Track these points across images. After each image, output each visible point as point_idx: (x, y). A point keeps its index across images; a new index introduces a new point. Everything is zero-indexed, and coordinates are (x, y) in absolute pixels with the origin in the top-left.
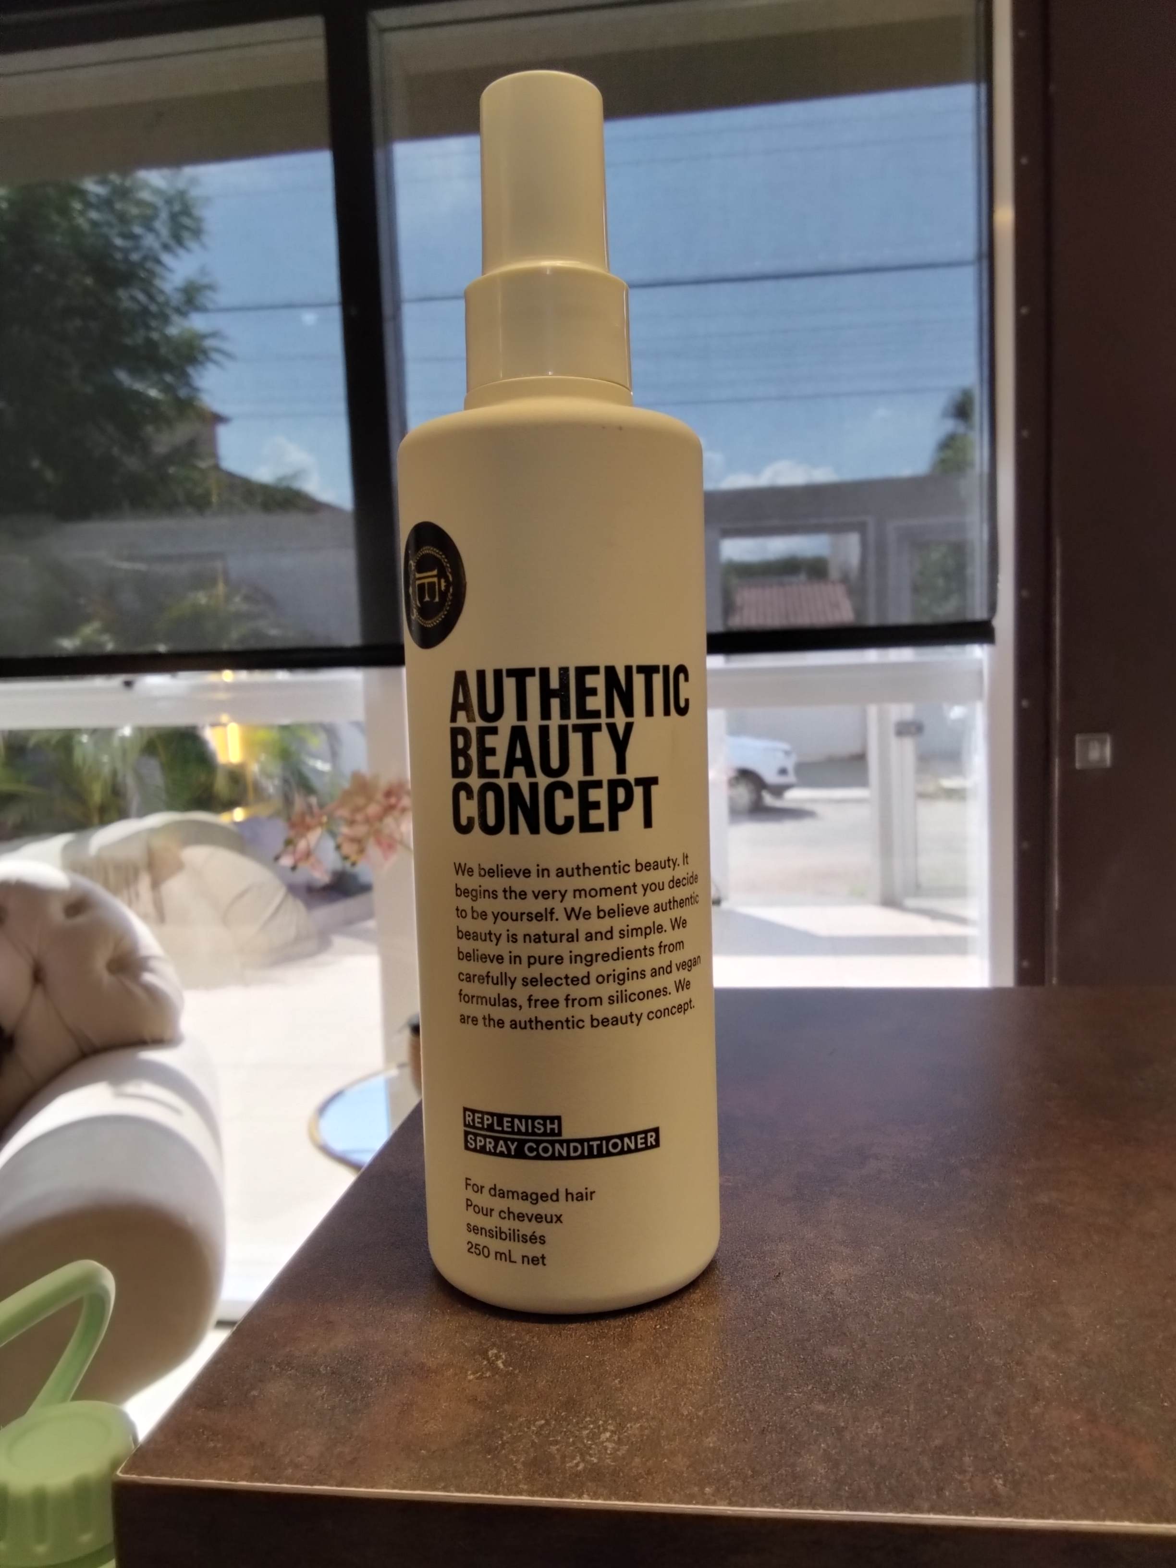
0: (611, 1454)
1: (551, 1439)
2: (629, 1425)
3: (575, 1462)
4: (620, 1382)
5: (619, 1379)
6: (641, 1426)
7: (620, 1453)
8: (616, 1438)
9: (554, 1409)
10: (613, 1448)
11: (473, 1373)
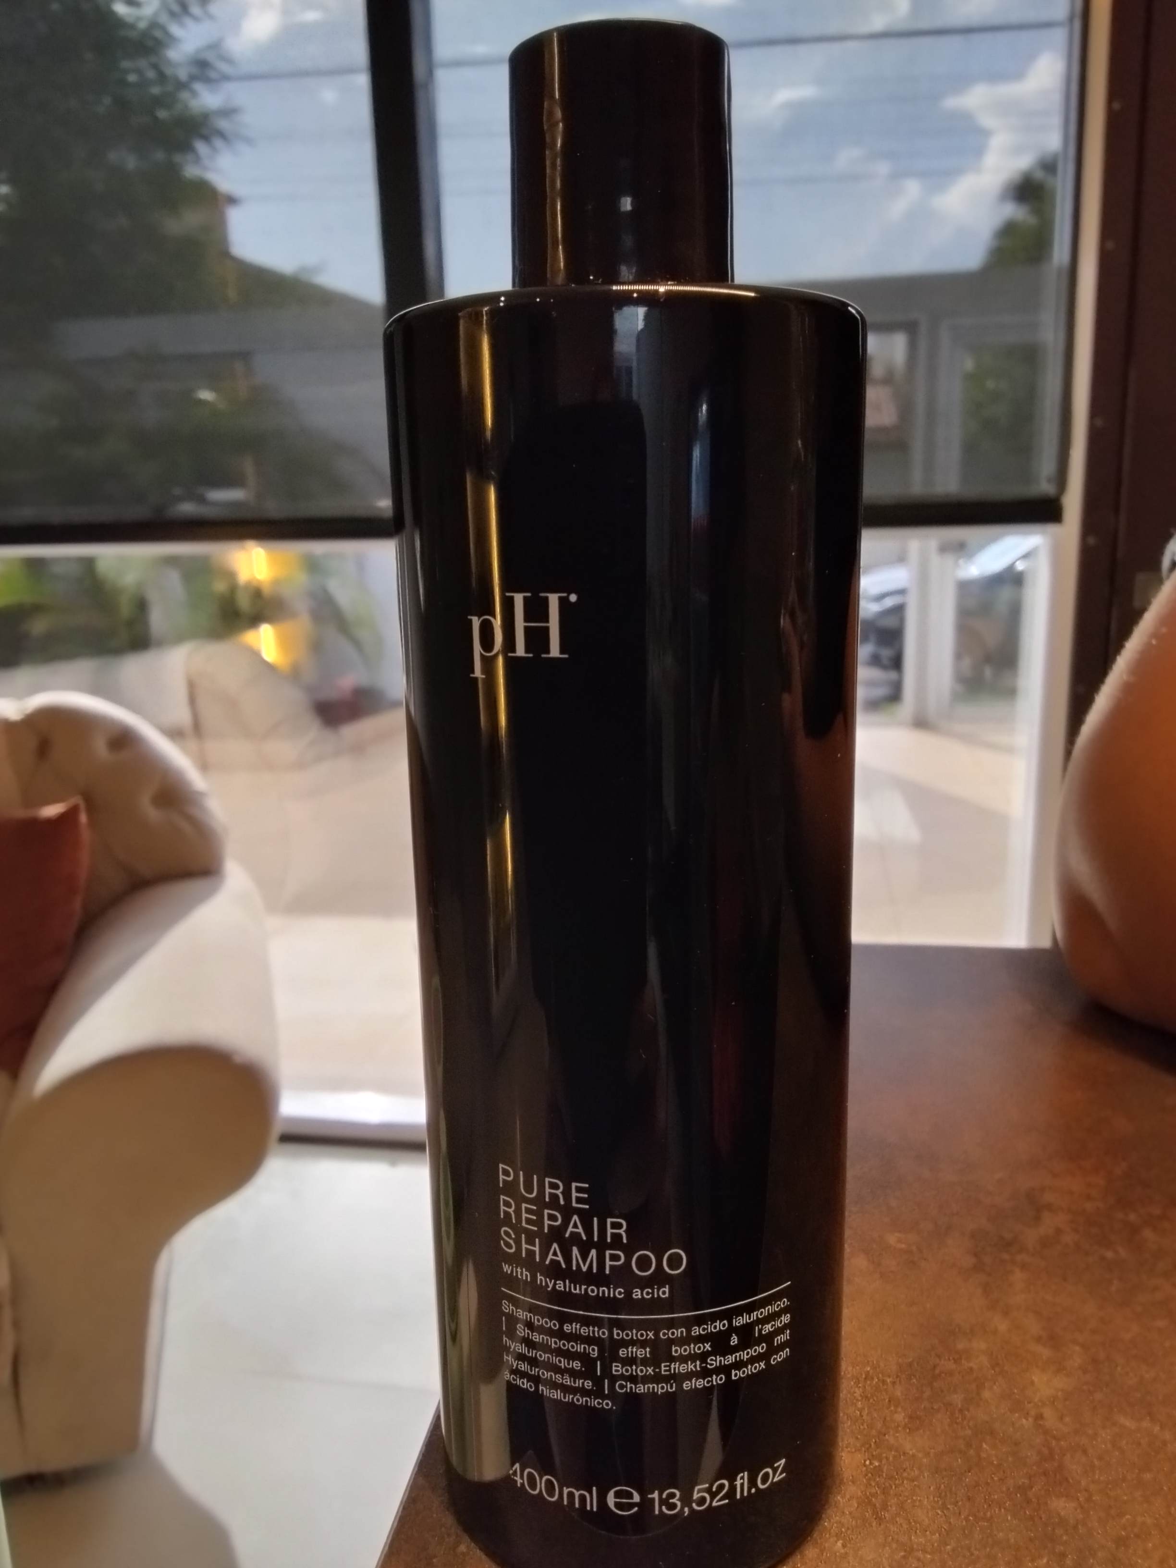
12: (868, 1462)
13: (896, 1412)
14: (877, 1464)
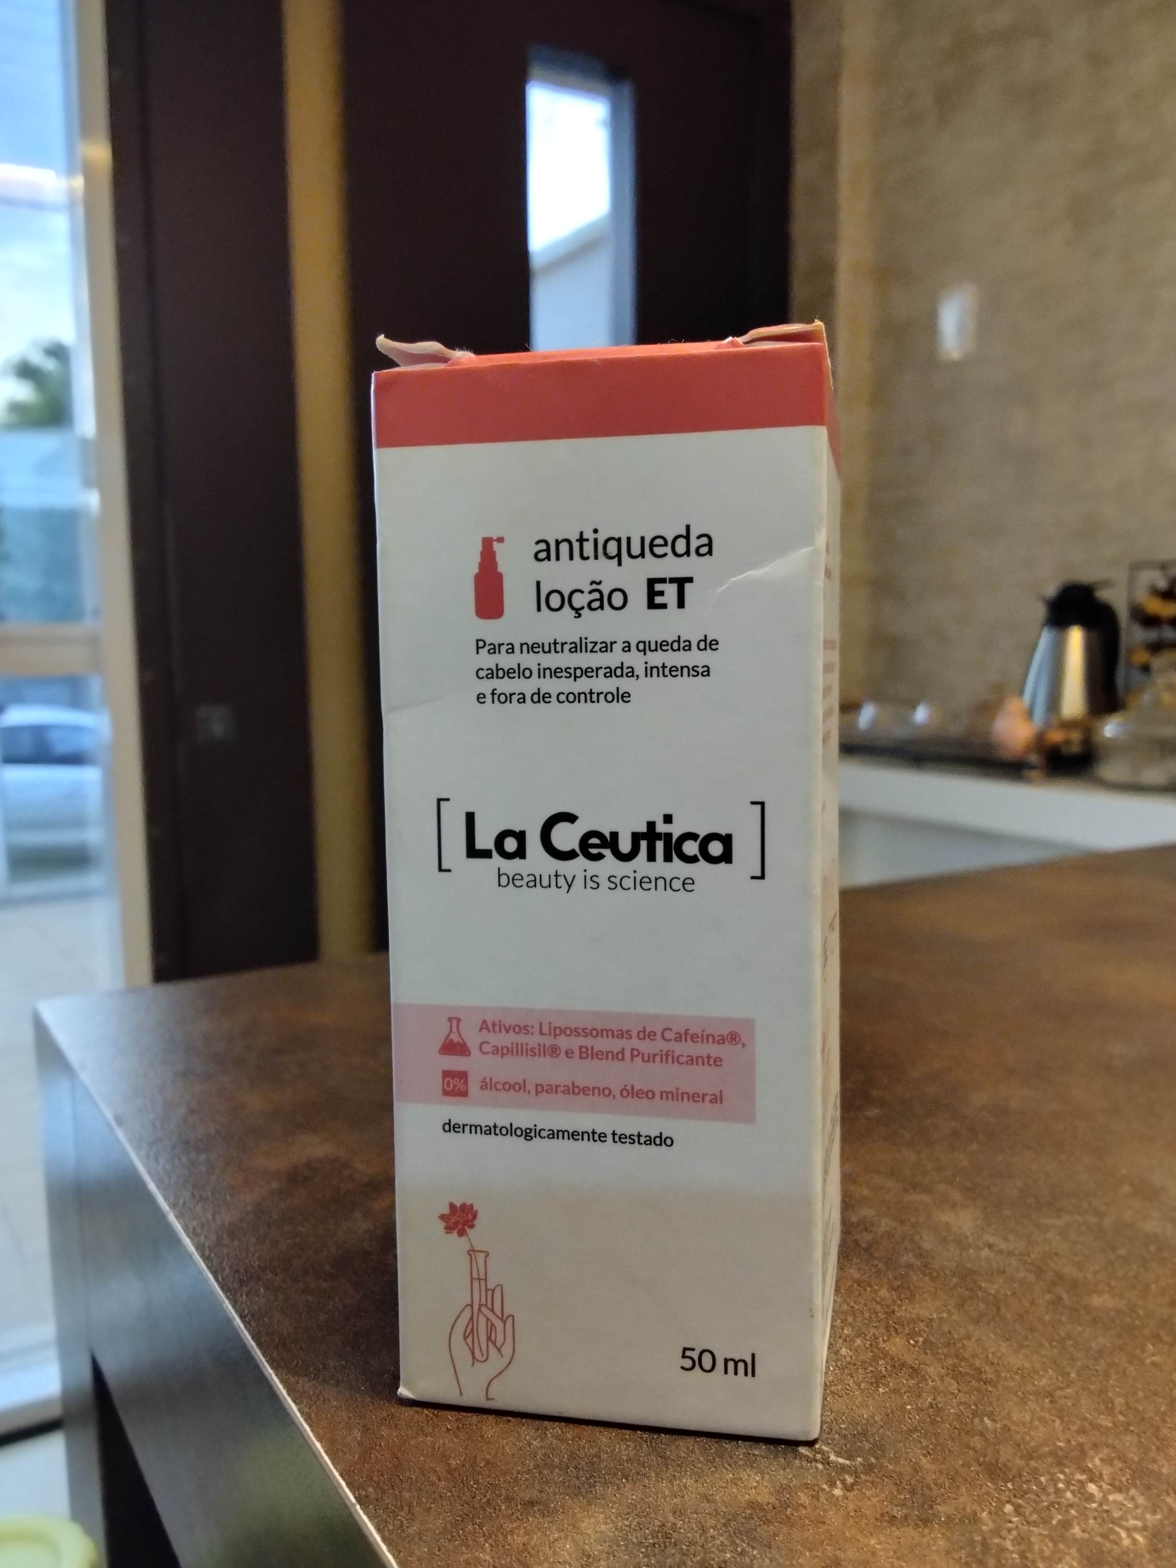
0: (1136, 1506)
1: (1054, 1522)
2: (1090, 1465)
3: (1123, 1534)
4: (994, 1421)
5: (986, 1419)
6: (1101, 1460)
7: (1141, 1500)
8: (1105, 1487)
9: (989, 1484)
10: (1125, 1499)
11: (833, 1485)
12: (912, 1342)
13: (876, 1291)
14: (921, 1339)
